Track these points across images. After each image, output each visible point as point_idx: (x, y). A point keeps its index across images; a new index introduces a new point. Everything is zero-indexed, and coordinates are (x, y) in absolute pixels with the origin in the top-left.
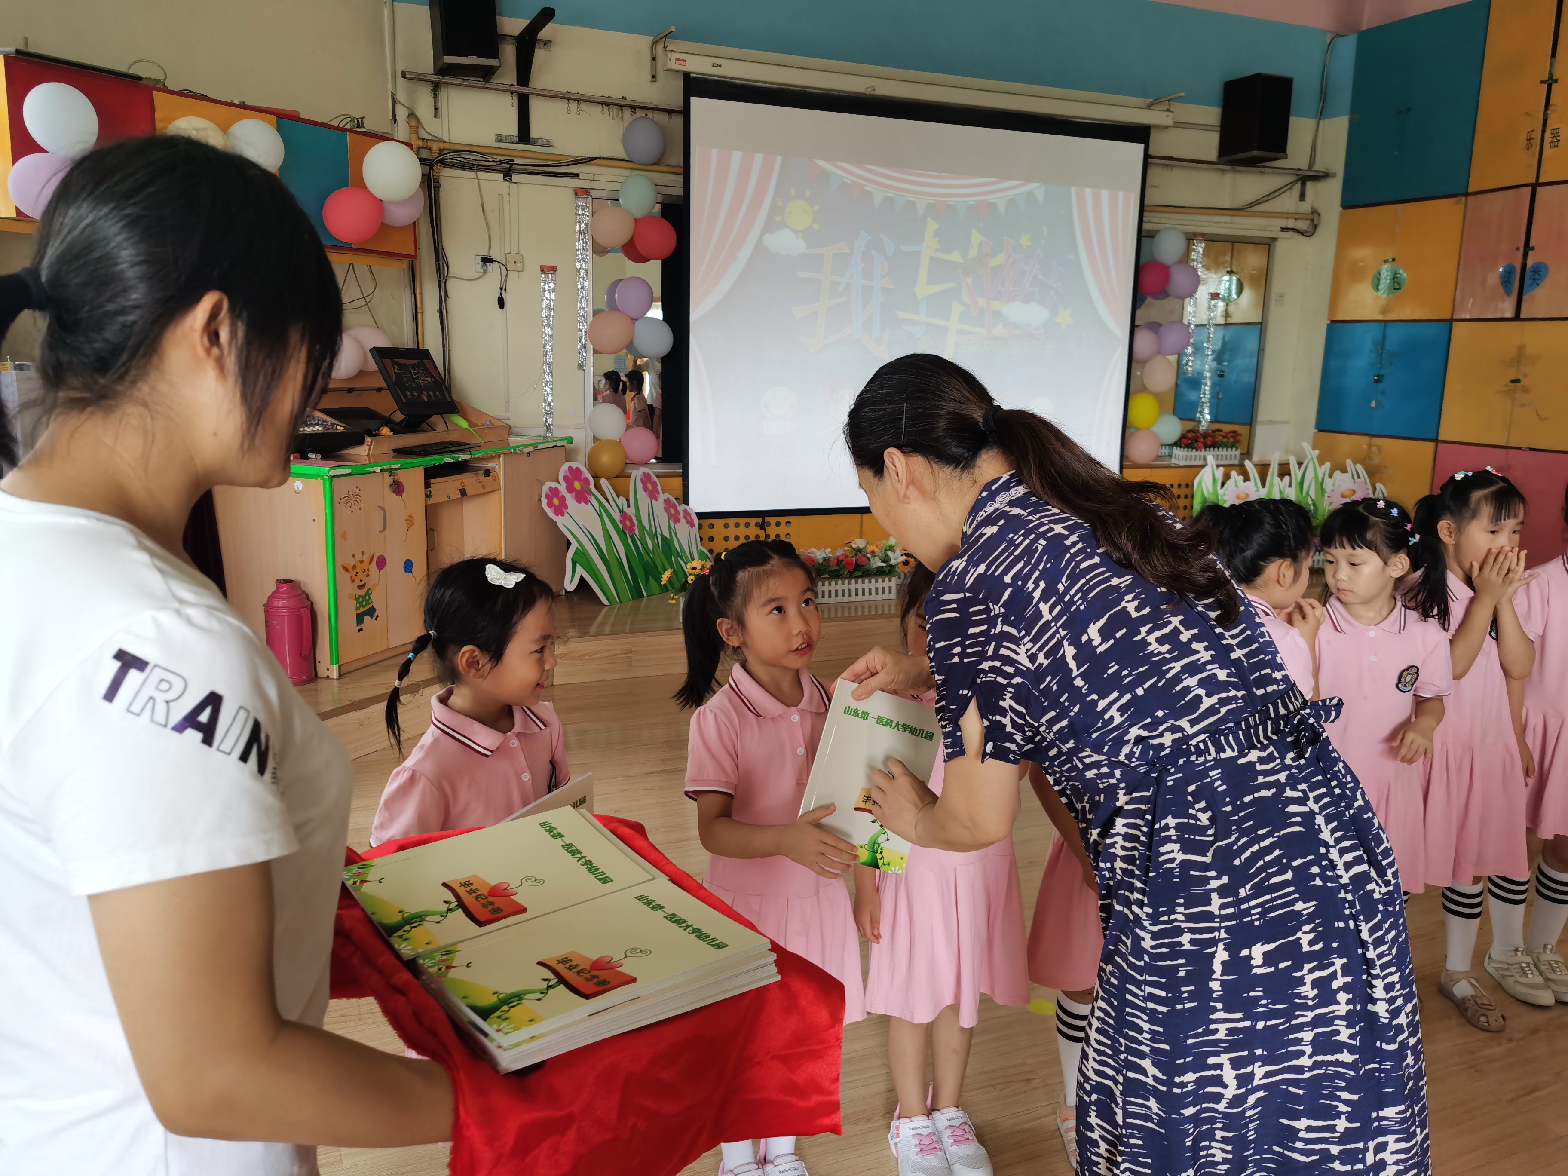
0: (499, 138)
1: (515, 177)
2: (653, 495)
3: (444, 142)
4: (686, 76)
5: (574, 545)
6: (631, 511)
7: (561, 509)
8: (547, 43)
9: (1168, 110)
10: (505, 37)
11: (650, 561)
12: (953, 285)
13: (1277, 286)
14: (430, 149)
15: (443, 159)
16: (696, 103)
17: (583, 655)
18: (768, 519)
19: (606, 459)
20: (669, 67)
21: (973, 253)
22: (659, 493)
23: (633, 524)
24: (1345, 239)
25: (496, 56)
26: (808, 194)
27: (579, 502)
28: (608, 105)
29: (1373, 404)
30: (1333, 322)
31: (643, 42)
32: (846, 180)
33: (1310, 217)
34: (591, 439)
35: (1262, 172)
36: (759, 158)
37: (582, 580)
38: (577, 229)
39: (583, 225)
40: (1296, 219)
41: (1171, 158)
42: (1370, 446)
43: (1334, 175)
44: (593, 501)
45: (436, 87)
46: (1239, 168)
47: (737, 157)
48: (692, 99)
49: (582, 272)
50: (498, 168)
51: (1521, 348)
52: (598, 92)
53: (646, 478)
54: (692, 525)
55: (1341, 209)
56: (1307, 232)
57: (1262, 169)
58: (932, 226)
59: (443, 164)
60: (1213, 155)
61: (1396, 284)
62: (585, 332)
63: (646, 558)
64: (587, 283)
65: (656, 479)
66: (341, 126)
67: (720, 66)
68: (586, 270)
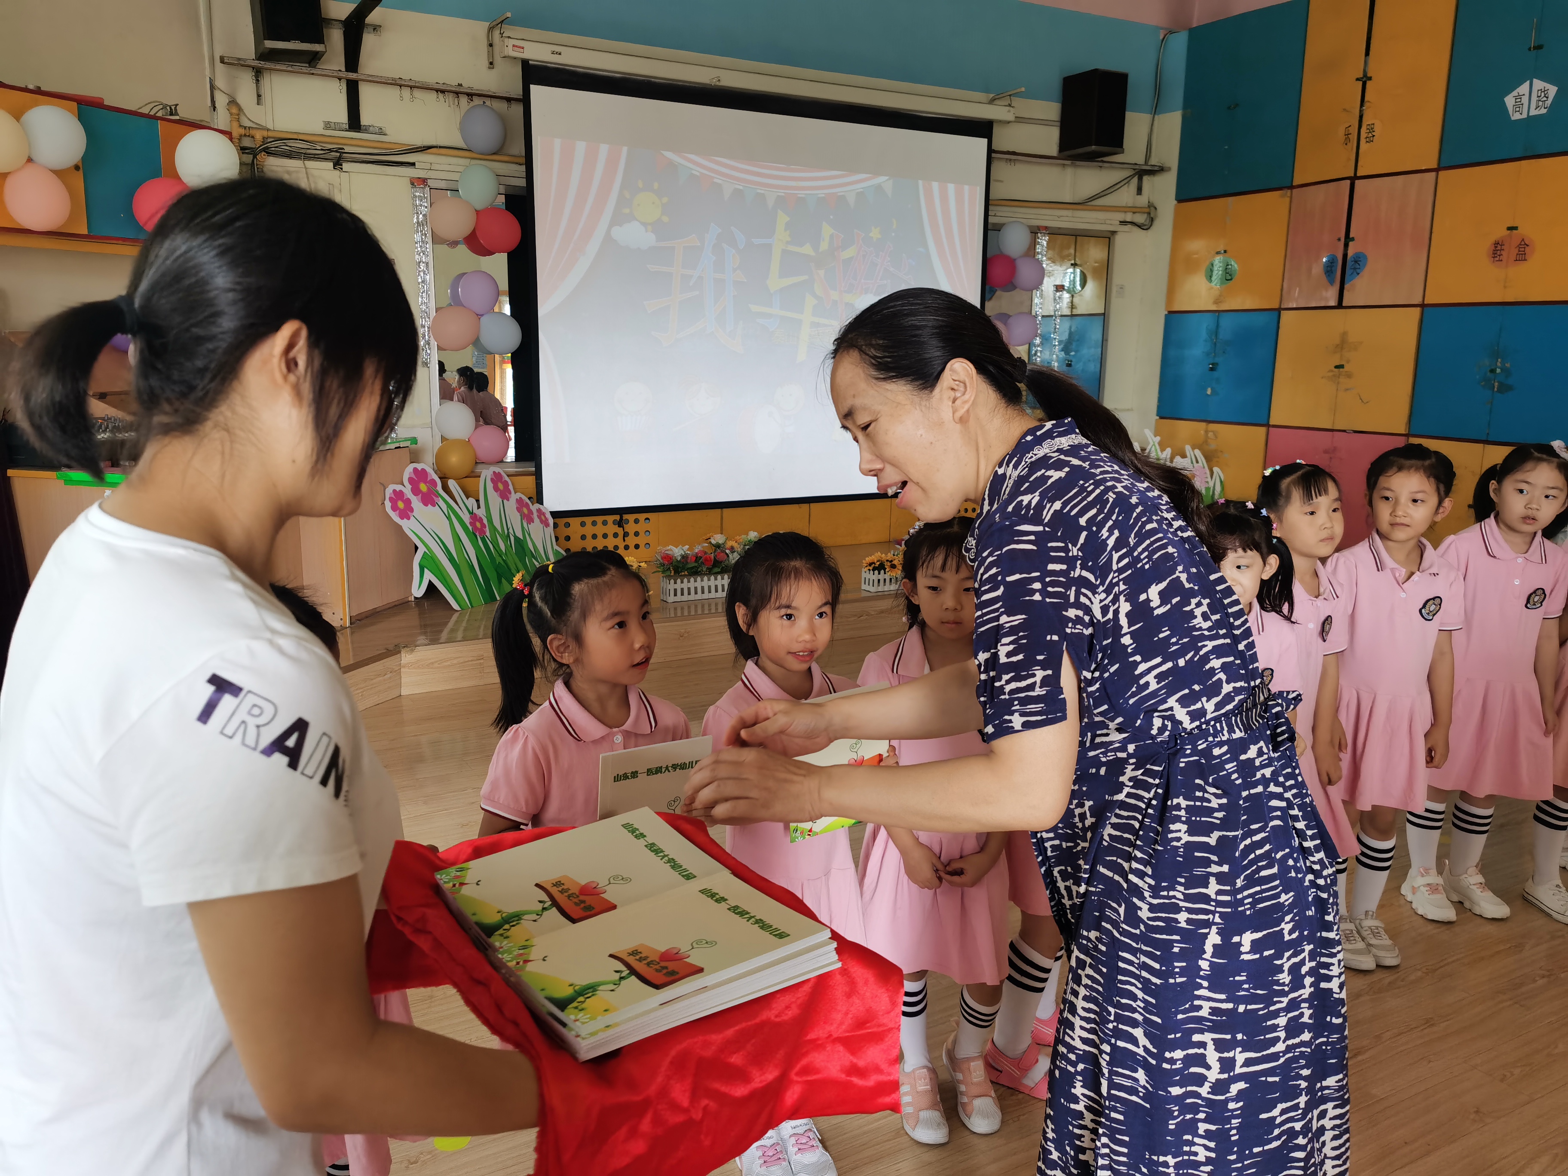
0: (328, 125)
1: (346, 166)
2: (504, 495)
3: (268, 130)
4: (525, 63)
5: (422, 550)
6: (481, 513)
7: (406, 513)
8: (376, 28)
9: (1010, 105)
10: (329, 22)
11: (502, 562)
12: (806, 277)
13: (1118, 279)
14: (253, 137)
15: (267, 148)
16: (536, 91)
17: (432, 663)
18: (625, 517)
19: (455, 460)
20: (506, 54)
21: (824, 246)
22: (510, 493)
23: (483, 525)
24: (1180, 231)
25: (320, 40)
26: (656, 185)
27: (426, 505)
28: (443, 92)
29: (1209, 392)
30: (1170, 312)
31: (480, 28)
32: (694, 172)
33: (1147, 210)
34: (439, 438)
35: (1101, 167)
36: (604, 149)
37: (431, 585)
38: (415, 220)
39: (421, 216)
40: (1134, 213)
41: (1014, 153)
42: (1207, 432)
43: (1169, 169)
44: (441, 503)
45: (258, 73)
46: (1078, 163)
47: (581, 147)
48: (532, 87)
49: (422, 266)
50: (326, 156)
51: (1344, 336)
52: (431, 79)
53: (497, 478)
54: (547, 525)
55: (1176, 202)
56: (1145, 225)
57: (1101, 164)
58: (782, 219)
59: (267, 153)
60: (1054, 150)
61: (1228, 276)
62: (428, 328)
63: (498, 560)
64: (428, 277)
65: (507, 479)
66: (152, 113)
67: (560, 54)
68: (427, 264)
